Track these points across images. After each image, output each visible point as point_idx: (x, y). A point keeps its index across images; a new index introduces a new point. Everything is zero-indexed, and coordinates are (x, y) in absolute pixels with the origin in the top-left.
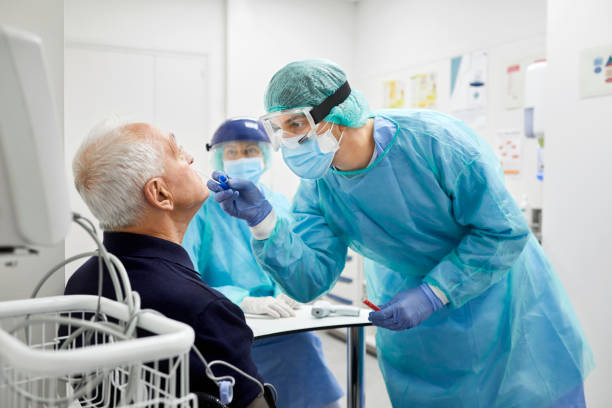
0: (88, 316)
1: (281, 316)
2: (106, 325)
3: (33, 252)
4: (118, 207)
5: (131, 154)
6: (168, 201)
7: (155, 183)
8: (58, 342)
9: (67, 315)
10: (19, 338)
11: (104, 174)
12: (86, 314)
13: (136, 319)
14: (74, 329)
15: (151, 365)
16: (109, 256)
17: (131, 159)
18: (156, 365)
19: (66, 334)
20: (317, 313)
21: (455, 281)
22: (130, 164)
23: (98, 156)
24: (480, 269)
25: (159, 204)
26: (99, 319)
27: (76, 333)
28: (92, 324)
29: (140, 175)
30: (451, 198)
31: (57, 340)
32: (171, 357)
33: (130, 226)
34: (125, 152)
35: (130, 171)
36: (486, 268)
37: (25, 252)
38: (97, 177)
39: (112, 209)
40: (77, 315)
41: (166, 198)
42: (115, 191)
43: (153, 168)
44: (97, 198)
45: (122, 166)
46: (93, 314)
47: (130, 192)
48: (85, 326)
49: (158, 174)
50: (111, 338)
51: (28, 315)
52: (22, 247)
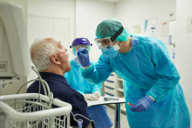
0: (35, 100)
1: (94, 100)
2: (41, 103)
3: (18, 79)
4: (42, 64)
5: (46, 47)
6: (59, 62)
7: (54, 56)
8: (26, 109)
9: (28, 100)
10: (13, 107)
11: (38, 53)
12: (35, 99)
13: (52, 101)
14: (31, 105)
15: (58, 117)
16: (43, 80)
17: (46, 49)
18: (60, 117)
19: (28, 106)
20: (106, 99)
21: (157, 94)
22: (46, 50)
23: (36, 48)
24: (165, 90)
25: (56, 63)
26: (39, 101)
27: (32, 106)
28: (37, 103)
29: (49, 54)
30: (155, 65)
31: (25, 108)
32: (64, 114)
33: (46, 70)
34: (44, 46)
35: (46, 52)
36: (166, 89)
37: (16, 79)
38: (36, 54)
39: (41, 65)
40: (32, 100)
41: (58, 61)
42: (41, 59)
43: (53, 51)
44: (36, 61)
45: (44, 51)
46: (37, 100)
47: (46, 59)
48: (34, 104)
49: (55, 53)
50: (43, 108)
51: (16, 100)
52: (15, 77)
